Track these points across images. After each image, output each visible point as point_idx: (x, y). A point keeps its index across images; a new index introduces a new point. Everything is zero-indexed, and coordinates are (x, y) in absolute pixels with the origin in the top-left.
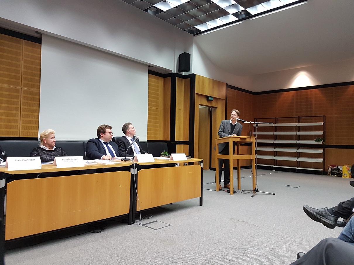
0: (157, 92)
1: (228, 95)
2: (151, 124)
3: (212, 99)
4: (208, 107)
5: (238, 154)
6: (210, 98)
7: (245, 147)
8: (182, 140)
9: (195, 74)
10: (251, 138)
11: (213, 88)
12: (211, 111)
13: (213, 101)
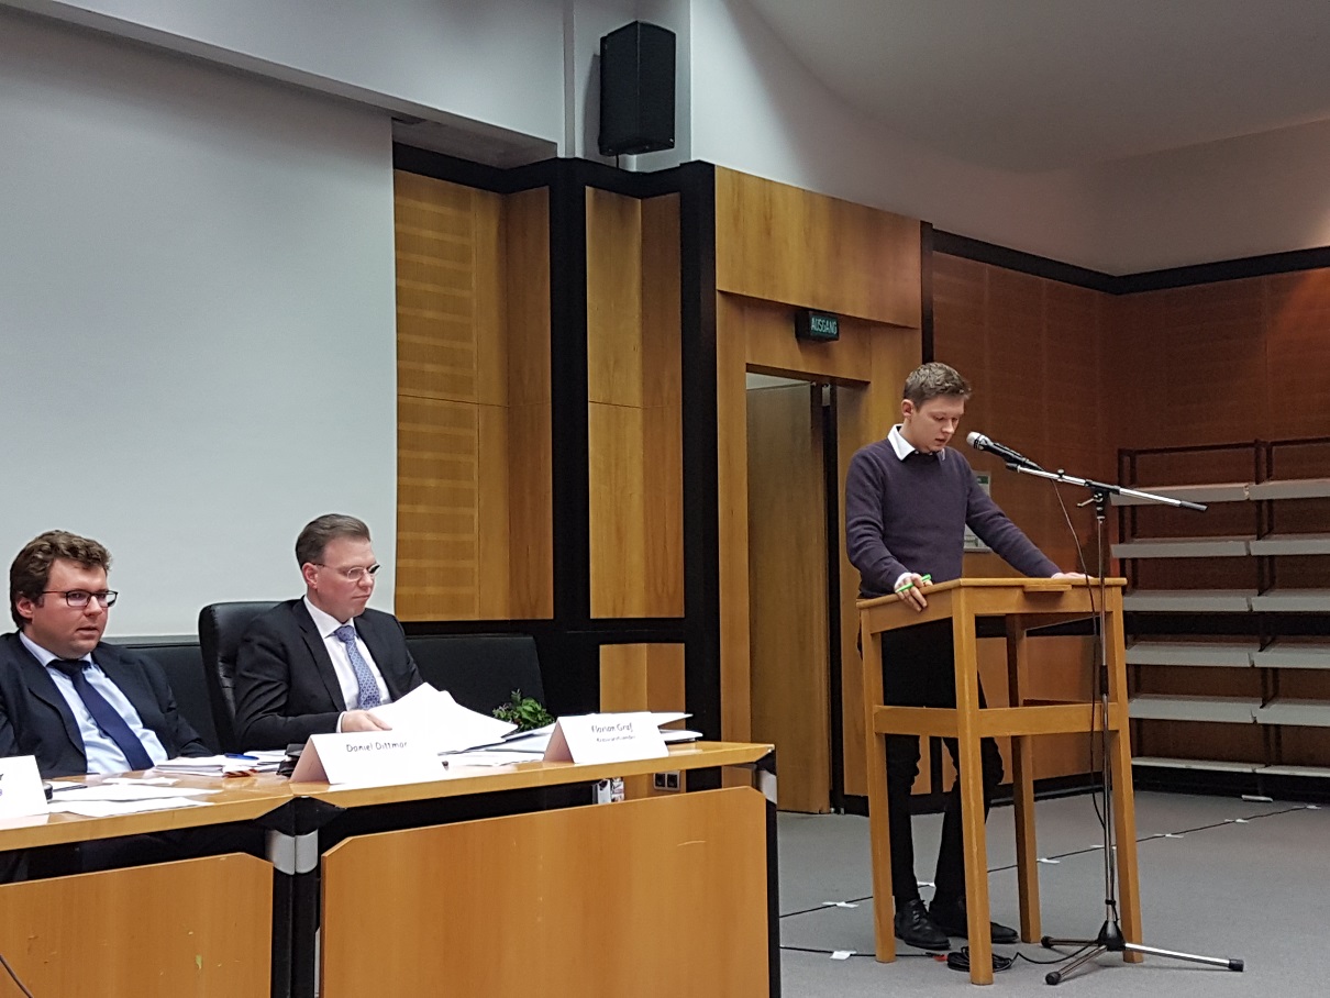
0: (458, 292)
1: (936, 297)
2: (421, 509)
3: (830, 327)
4: (806, 386)
6: (816, 325)
7: (1068, 648)
8: (635, 611)
9: (713, 166)
10: (1091, 586)
11: (837, 251)
12: (826, 409)
13: (837, 339)
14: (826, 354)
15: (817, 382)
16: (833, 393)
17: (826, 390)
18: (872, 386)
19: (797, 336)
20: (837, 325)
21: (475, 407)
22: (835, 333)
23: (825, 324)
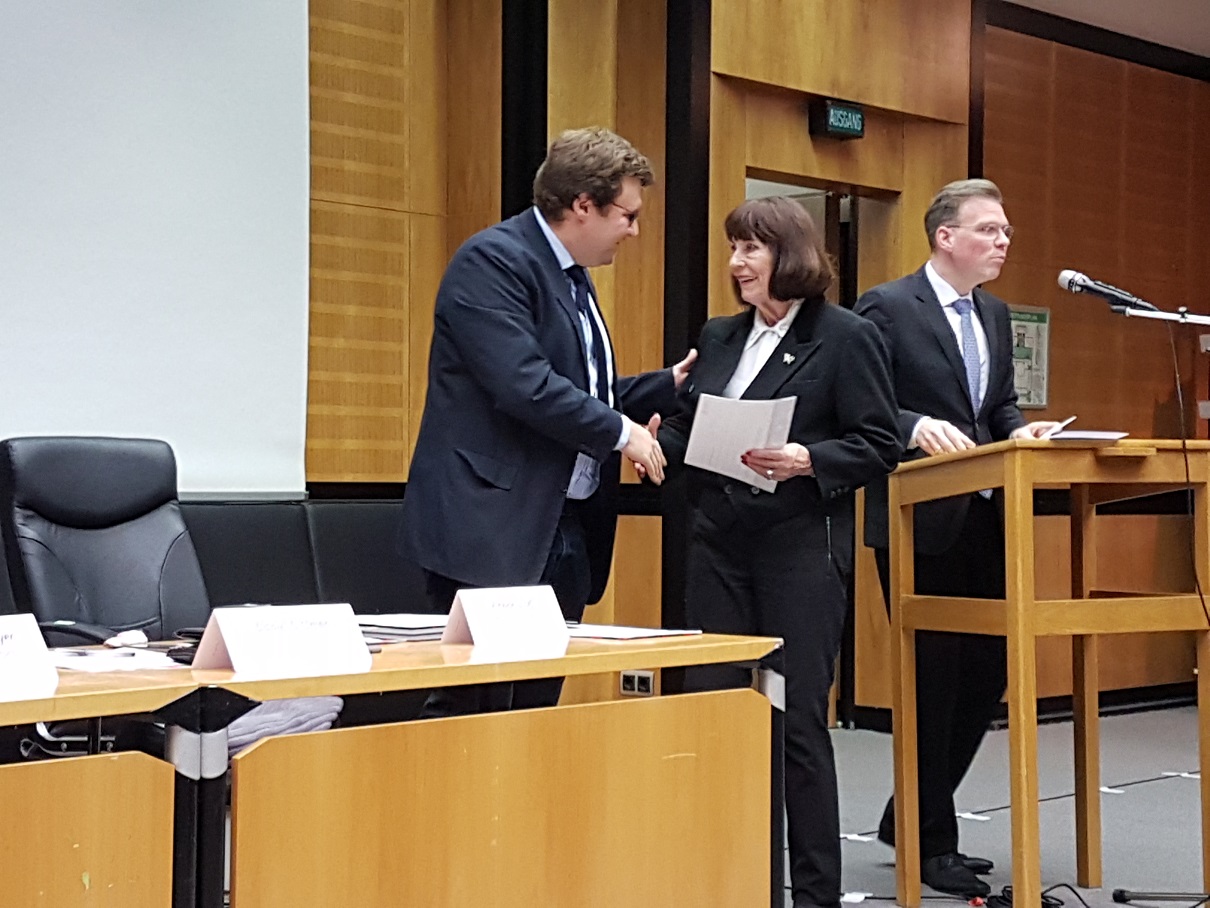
0: (386, 71)
1: (988, 86)
2: (340, 343)
3: (853, 122)
4: (819, 197)
5: (1077, 593)
6: (836, 117)
7: (1140, 530)
10: (1184, 450)
11: (863, 25)
12: (845, 226)
13: (861, 137)
14: (846, 155)
15: (834, 191)
16: (854, 204)
17: (845, 202)
18: (904, 198)
19: (812, 132)
20: (862, 120)
21: (406, 216)
22: (859, 129)
23: (847, 117)
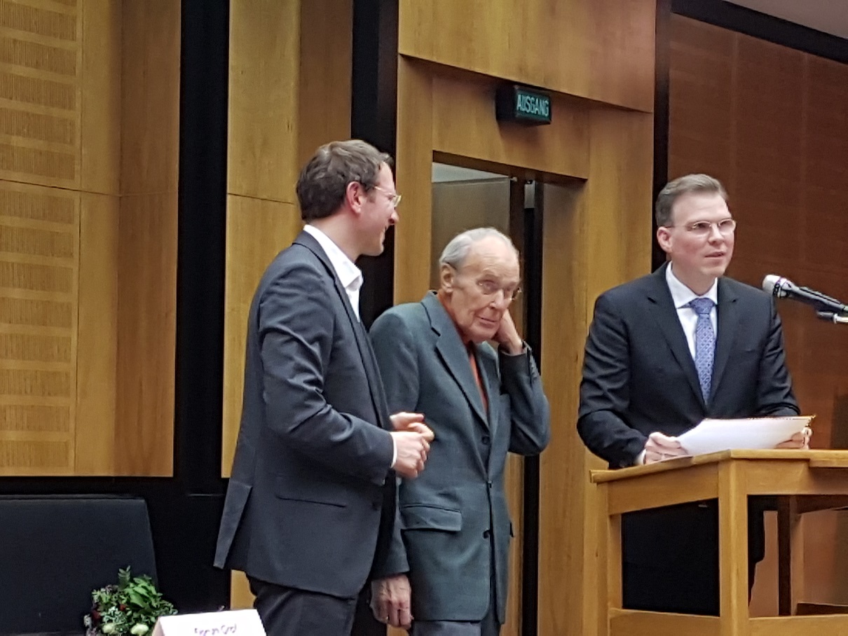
3: (541, 108)
4: (505, 182)
6: (523, 103)
12: (530, 211)
13: (549, 123)
14: (533, 142)
15: (518, 177)
16: (539, 192)
17: (530, 188)
18: (590, 185)
19: (500, 117)
20: (550, 106)
21: (76, 196)
22: (547, 115)
23: (534, 103)
